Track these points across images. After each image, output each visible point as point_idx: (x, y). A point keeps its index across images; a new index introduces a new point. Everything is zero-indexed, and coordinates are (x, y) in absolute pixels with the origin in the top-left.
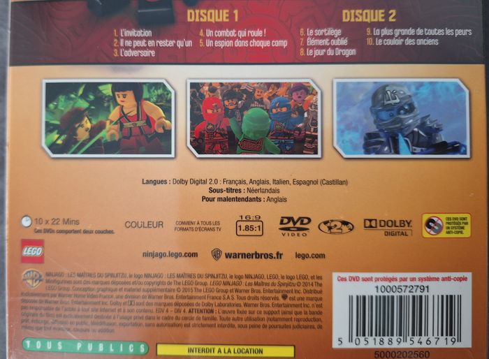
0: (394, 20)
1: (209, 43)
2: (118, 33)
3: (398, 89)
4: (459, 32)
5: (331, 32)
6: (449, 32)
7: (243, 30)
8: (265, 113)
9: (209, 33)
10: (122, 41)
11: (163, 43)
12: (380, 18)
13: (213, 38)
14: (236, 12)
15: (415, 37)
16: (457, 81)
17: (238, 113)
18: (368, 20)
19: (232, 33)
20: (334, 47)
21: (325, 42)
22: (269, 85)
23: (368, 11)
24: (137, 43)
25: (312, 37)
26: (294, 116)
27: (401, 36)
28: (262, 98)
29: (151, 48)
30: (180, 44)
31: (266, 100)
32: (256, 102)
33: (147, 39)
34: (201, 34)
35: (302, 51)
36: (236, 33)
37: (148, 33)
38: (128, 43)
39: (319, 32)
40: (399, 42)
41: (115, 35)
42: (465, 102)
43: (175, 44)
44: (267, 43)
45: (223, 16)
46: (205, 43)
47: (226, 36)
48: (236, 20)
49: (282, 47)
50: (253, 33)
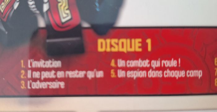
1: (121, 74)
2: (26, 63)
7: (156, 59)
9: (121, 63)
10: (29, 72)
11: (73, 74)
13: (126, 69)
14: (149, 41)
19: (145, 63)
24: (46, 75)
29: (60, 80)
30: (91, 75)
33: (57, 70)
34: (113, 64)
35: (216, 81)
36: (150, 63)
37: (57, 64)
38: (36, 75)
41: (22, 66)
43: (86, 75)
44: (182, 74)
45: (136, 45)
46: (116, 73)
47: (139, 65)
48: (149, 49)
49: (197, 77)
50: (167, 63)
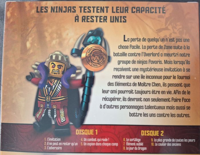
0: (163, 135)
1: (85, 144)
2: (46, 139)
4: (190, 140)
5: (136, 140)
6: (186, 140)
9: (85, 140)
10: (48, 143)
11: (65, 144)
12: (157, 134)
13: (87, 142)
14: (96, 130)
15: (172, 142)
18: (152, 135)
19: (95, 140)
20: (137, 146)
21: (134, 144)
23: (152, 131)
24: (54, 144)
25: (128, 142)
27: (165, 142)
29: (60, 146)
30: (73, 144)
33: (59, 142)
34: (82, 140)
35: (124, 148)
36: (97, 140)
37: (59, 140)
38: (51, 144)
39: (131, 140)
40: (165, 145)
41: (45, 140)
44: (109, 144)
45: (91, 132)
46: (83, 144)
47: (92, 141)
48: (97, 134)
49: (116, 146)
50: (104, 140)
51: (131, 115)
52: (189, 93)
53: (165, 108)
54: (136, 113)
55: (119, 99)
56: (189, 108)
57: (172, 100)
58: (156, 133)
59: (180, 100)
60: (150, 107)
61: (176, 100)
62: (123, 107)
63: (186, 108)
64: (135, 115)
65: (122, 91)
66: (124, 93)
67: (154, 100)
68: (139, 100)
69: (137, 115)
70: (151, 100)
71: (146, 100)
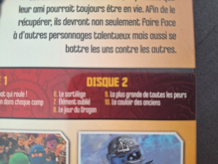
0: (126, 86)
3: (128, 140)
4: (177, 95)
5: (78, 94)
6: (169, 95)
8: (26, 157)
12: (115, 84)
14: (6, 78)
16: (175, 134)
17: (5, 156)
19: (3, 94)
20: (79, 106)
21: (73, 102)
22: (29, 135)
25: (63, 98)
26: (48, 160)
27: (131, 98)
28: (23, 146)
31: (26, 147)
32: (19, 148)
36: (5, 94)
39: (69, 94)
40: (129, 103)
42: (180, 150)
48: (6, 83)
49: (40, 105)
50: (18, 94)
51: (69, 49)
52: (172, 10)
53: (131, 36)
54: (79, 47)
55: (47, 22)
56: (173, 37)
57: (143, 22)
58: (114, 82)
59: (156, 22)
60: (103, 36)
61: (150, 23)
62: (54, 36)
63: (168, 36)
64: (76, 49)
65: (54, 8)
66: (58, 11)
67: (110, 23)
68: (84, 22)
69: (80, 49)
70: (105, 23)
71: (95, 24)
